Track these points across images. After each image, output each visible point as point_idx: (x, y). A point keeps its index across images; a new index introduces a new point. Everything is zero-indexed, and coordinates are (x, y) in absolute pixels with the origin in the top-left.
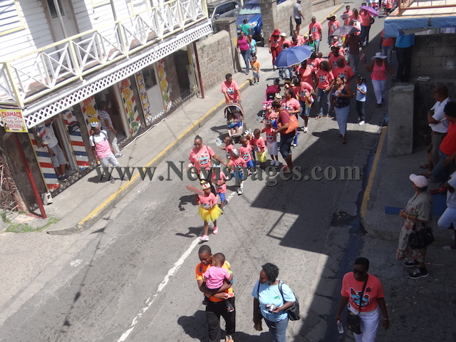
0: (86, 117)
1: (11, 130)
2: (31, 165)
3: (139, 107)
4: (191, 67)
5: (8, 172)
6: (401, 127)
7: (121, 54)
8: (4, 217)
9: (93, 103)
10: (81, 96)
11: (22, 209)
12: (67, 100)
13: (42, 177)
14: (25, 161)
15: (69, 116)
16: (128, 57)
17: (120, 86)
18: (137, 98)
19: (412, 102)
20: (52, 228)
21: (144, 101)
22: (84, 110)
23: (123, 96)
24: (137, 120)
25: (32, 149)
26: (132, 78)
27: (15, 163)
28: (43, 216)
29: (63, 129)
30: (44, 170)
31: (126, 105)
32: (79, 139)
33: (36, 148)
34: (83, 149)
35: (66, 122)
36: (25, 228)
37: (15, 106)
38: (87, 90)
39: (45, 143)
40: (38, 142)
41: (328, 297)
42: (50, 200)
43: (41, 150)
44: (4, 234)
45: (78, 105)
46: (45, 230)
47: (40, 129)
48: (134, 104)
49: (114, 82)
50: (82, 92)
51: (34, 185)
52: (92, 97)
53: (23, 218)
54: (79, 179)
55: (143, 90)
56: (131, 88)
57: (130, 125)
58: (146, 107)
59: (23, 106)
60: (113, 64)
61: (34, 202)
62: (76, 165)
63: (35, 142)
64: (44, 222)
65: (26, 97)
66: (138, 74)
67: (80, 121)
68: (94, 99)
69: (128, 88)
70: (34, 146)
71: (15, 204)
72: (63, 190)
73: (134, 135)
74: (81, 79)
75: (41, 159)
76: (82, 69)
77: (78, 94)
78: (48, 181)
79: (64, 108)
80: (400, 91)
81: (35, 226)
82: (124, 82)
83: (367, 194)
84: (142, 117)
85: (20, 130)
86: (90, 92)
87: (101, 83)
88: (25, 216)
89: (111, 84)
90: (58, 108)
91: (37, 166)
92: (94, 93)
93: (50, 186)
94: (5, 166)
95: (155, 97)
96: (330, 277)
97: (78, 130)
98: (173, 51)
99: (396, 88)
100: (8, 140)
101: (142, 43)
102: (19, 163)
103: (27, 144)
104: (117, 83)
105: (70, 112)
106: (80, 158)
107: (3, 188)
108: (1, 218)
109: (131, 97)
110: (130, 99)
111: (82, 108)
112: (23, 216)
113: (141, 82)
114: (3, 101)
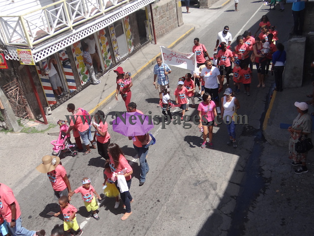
0: (74, 56)
1: (24, 63)
2: (38, 88)
3: (111, 50)
4: (148, 22)
5: (22, 92)
6: (295, 68)
7: (99, 12)
8: (19, 123)
9: (80, 46)
10: (72, 41)
11: (31, 117)
12: (62, 44)
13: (44, 96)
14: (33, 85)
15: (63, 55)
16: (104, 14)
17: (98, 34)
18: (110, 43)
19: (304, 50)
20: (51, 131)
21: (115, 45)
22: (74, 50)
23: (100, 42)
24: (110, 58)
25: (38, 77)
26: (107, 28)
27: (27, 86)
28: (45, 122)
29: (60, 64)
30: (46, 91)
31: (102, 48)
32: (70, 71)
33: (41, 76)
34: (72, 78)
35: (61, 59)
36: (33, 131)
37: (27, 47)
38: (75, 36)
39: (47, 73)
40: (42, 72)
41: (237, 184)
42: (50, 112)
43: (44, 77)
44: (19, 134)
45: (70, 47)
46: (46, 132)
47: (43, 63)
48: (108, 47)
49: (94, 31)
50: (72, 38)
51: (39, 101)
52: (79, 42)
53: (31, 124)
54: (70, 98)
55: (114, 37)
56: (106, 36)
57: (105, 63)
58: (116, 49)
59: (32, 47)
60: (94, 19)
61: (39, 113)
62: (67, 88)
63: (40, 72)
64: (46, 126)
65: (34, 41)
66: (111, 26)
67: (71, 58)
68: (80, 43)
69: (104, 36)
70: (39, 75)
71: (27, 114)
72: (59, 105)
73: (107, 69)
74: (72, 29)
75: (44, 84)
76: (72, 21)
77: (69, 39)
78: (49, 99)
79: (60, 49)
80: (296, 42)
81: (40, 129)
82: (101, 31)
83: (268, 114)
84: (113, 57)
85: (30, 64)
86: (78, 38)
87: (85, 32)
88: (33, 122)
89: (92, 33)
90: (56, 49)
91: (42, 89)
92: (80, 39)
93: (50, 102)
94: (20, 88)
95: (122, 42)
96: (239, 171)
97: (69, 65)
98: (135, 10)
99: (292, 40)
100: (22, 70)
101: (114, 4)
102: (29, 86)
103: (35, 73)
104: (97, 32)
105: (64, 52)
106: (70, 84)
107: (19, 103)
108: (17, 123)
109: (106, 42)
110: (105, 44)
111: (72, 49)
112: (32, 122)
113: (112, 32)
114: (18, 43)
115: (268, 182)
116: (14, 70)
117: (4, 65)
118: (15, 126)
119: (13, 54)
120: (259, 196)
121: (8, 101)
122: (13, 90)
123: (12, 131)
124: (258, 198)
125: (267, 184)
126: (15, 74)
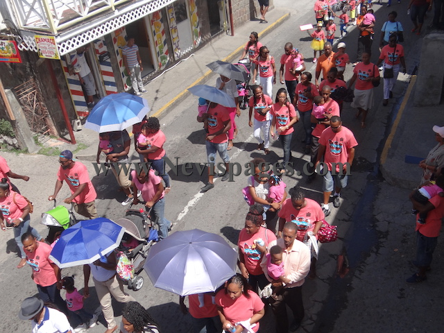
0: (116, 48)
1: (44, 56)
2: (63, 92)
3: (169, 42)
4: (223, 3)
5: (41, 97)
6: (432, 77)
8: (36, 140)
9: (124, 34)
10: (113, 26)
11: (53, 133)
12: (99, 30)
13: (72, 104)
14: (57, 87)
15: (101, 46)
17: (151, 18)
18: (167, 32)
20: (81, 153)
21: (174, 35)
23: (153, 29)
24: (166, 53)
25: (64, 77)
26: (163, 10)
27: (48, 89)
28: (72, 141)
29: (95, 59)
30: (75, 98)
31: (156, 38)
32: (109, 69)
33: (68, 76)
34: (112, 79)
35: (97, 51)
36: (56, 152)
37: (49, 33)
38: (118, 20)
39: (77, 71)
40: (70, 69)
41: (340, 238)
42: (80, 127)
43: (72, 77)
44: (36, 156)
45: (110, 35)
47: (72, 57)
48: (164, 38)
49: (146, 14)
50: (114, 22)
51: (65, 111)
52: (123, 28)
53: (53, 142)
55: (173, 23)
56: (162, 21)
57: (159, 58)
58: (175, 41)
59: (56, 33)
61: (65, 127)
62: (105, 94)
63: (67, 69)
64: (74, 147)
65: (59, 24)
66: (169, 7)
67: (111, 52)
68: (125, 30)
69: (159, 21)
70: (66, 73)
71: (47, 129)
73: (162, 69)
74: (114, 9)
75: (73, 87)
78: (78, 108)
79: (96, 37)
80: (435, 39)
82: (155, 14)
83: (388, 142)
84: (171, 51)
85: (53, 57)
86: (121, 22)
88: (56, 140)
89: (142, 16)
90: (90, 37)
91: (69, 94)
92: (125, 23)
93: (80, 113)
94: (38, 91)
95: (185, 31)
97: (109, 60)
99: (431, 36)
100: (41, 66)
102: (51, 89)
103: (60, 71)
104: (149, 15)
105: (101, 42)
106: (109, 88)
107: (36, 112)
108: (33, 141)
109: (161, 30)
110: (160, 32)
111: (113, 38)
112: (54, 140)
113: (171, 15)
114: (37, 27)
115: (383, 238)
116: (30, 65)
117: (16, 57)
118: (30, 145)
119: (30, 43)
120: (370, 256)
121: (20, 109)
122: (28, 94)
123: (26, 151)
124: (368, 259)
125: (382, 240)
126: (31, 70)
